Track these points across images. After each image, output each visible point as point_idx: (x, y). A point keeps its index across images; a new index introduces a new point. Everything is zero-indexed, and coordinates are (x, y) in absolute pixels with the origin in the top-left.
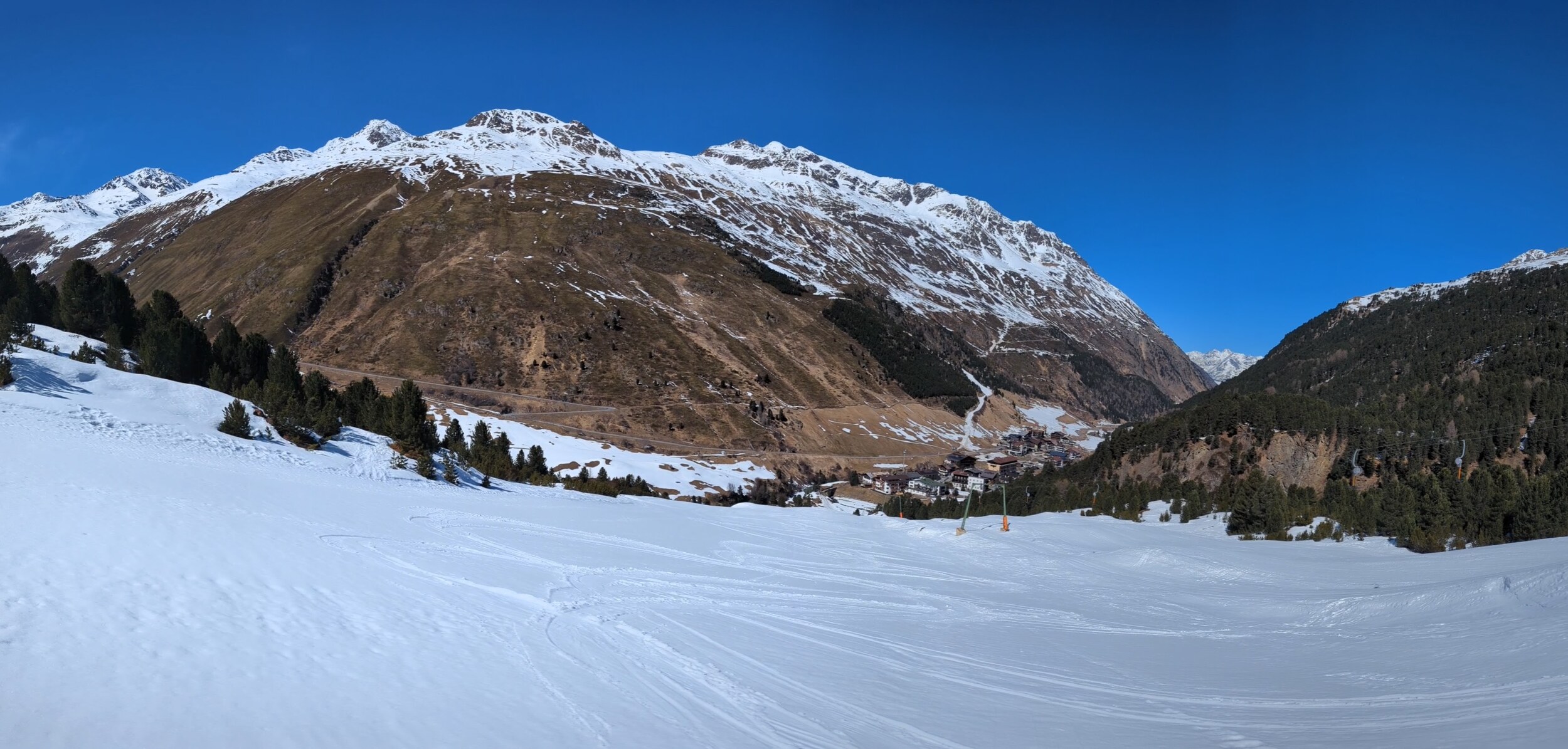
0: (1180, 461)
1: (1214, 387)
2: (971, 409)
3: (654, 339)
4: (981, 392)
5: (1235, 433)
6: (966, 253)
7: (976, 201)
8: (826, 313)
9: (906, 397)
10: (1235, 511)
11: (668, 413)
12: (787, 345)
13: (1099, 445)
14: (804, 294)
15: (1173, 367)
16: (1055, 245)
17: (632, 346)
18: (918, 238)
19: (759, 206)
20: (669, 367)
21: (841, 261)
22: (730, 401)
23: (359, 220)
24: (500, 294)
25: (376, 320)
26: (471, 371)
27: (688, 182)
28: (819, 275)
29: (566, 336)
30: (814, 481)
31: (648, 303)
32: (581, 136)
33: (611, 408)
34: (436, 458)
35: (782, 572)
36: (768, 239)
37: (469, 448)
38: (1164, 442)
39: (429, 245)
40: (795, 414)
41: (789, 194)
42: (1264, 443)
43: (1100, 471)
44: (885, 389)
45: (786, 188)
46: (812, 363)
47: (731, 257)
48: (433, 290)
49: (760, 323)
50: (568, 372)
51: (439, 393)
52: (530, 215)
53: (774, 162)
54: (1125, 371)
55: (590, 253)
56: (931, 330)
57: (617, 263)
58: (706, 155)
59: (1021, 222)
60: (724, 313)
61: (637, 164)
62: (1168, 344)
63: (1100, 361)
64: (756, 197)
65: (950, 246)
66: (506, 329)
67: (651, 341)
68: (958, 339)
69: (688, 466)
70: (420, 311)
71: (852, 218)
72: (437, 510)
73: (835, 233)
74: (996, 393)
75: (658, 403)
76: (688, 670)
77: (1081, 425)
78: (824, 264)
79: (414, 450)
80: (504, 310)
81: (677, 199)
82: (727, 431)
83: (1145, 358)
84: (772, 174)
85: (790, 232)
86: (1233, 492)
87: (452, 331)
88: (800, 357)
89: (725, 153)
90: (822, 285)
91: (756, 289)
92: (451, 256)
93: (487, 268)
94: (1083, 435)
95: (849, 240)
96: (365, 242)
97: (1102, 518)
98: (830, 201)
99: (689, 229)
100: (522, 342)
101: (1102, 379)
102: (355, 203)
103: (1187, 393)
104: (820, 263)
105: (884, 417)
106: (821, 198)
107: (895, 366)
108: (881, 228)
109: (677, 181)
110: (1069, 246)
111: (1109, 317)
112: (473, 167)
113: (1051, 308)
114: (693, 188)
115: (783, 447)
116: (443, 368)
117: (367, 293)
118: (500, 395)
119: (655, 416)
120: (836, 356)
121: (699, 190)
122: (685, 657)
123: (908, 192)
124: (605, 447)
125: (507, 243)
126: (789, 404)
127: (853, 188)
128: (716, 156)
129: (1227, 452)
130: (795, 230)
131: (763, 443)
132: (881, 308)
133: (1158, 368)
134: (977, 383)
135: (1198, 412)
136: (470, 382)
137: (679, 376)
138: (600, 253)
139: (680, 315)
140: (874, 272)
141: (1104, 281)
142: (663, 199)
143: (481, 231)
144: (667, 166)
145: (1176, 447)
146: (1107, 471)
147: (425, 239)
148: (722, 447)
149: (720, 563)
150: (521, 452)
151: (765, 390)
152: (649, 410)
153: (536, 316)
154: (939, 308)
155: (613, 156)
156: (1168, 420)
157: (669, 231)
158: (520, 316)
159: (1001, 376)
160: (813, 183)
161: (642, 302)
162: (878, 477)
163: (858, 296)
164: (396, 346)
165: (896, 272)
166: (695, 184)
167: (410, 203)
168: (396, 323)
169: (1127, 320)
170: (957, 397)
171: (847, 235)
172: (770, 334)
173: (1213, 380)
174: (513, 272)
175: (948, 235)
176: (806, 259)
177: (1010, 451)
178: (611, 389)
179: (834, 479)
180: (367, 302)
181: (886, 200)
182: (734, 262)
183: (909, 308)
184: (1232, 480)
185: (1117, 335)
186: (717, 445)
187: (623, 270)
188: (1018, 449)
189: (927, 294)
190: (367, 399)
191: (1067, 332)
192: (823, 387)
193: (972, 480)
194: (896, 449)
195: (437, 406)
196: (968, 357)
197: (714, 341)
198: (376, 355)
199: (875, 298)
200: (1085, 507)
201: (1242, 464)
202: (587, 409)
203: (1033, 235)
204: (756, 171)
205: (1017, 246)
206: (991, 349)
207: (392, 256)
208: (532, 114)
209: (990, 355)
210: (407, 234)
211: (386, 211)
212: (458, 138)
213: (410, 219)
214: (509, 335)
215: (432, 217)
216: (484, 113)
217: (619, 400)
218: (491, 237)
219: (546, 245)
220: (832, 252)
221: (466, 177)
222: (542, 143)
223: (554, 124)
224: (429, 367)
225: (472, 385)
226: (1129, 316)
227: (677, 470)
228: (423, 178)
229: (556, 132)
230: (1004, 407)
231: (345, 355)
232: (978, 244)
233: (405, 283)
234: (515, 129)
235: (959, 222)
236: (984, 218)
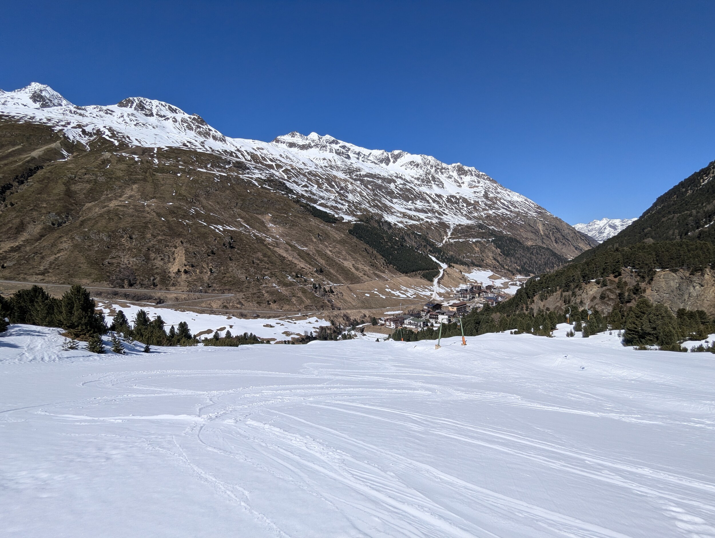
0: (577, 297)
1: (597, 245)
2: (436, 277)
3: (254, 252)
4: (441, 267)
5: (620, 274)
6: (424, 189)
7: (426, 156)
8: (350, 232)
9: (399, 273)
10: (628, 329)
11: (266, 295)
12: (331, 251)
13: (518, 291)
14: (337, 222)
15: (563, 236)
16: (475, 175)
17: (242, 258)
18: (396, 184)
19: (308, 173)
20: (265, 268)
21: (356, 202)
22: (302, 285)
23: (24, 164)
24: (151, 227)
25: (45, 243)
26: (131, 278)
27: (267, 159)
28: (344, 210)
29: (199, 253)
30: (352, 325)
31: (249, 232)
32: (200, 125)
33: (230, 295)
34: (104, 338)
35: (340, 378)
36: (315, 192)
37: (133, 328)
38: (563, 285)
39: (91, 190)
40: (338, 289)
41: (324, 165)
42: (647, 279)
43: (520, 307)
44: (386, 271)
45: (322, 161)
46: (345, 259)
47: (295, 204)
48: (97, 222)
49: (315, 240)
50: (202, 275)
51: (106, 295)
52: (169, 176)
53: (314, 145)
54: (529, 244)
55: (211, 202)
56: (408, 235)
57: (228, 208)
58: (276, 142)
59: (454, 165)
60: (294, 235)
61: (236, 147)
62: (558, 222)
63: (512, 240)
64: (306, 168)
65: (415, 186)
66: (156, 249)
67: (253, 254)
68: (425, 238)
69: (279, 323)
70: (86, 237)
71: (360, 177)
72: (107, 374)
73: (351, 186)
74: (450, 266)
75: (260, 289)
76: (294, 442)
77: (504, 280)
78: (347, 204)
79: (85, 334)
80: (155, 238)
81: (261, 170)
82: (301, 302)
83: (542, 234)
84: (314, 153)
85: (326, 187)
86: (624, 316)
87: (114, 251)
88: (338, 257)
89: (287, 141)
90: (347, 216)
91: (310, 221)
92: (111, 200)
93: (139, 209)
94: (506, 286)
95: (359, 190)
96: (30, 182)
97: (525, 335)
98: (347, 167)
99: (270, 188)
100: (169, 257)
101: (515, 250)
102: (18, 149)
103: (576, 252)
104: (344, 204)
105: (387, 286)
106: (341, 166)
107: (391, 257)
108: (375, 181)
109: (261, 158)
110: (484, 174)
111: (515, 212)
112: (125, 138)
113: (477, 213)
114: (270, 163)
115: (333, 307)
116: (109, 277)
117: (35, 222)
118: (155, 292)
119: (258, 297)
120: (358, 255)
121: (274, 164)
122: (292, 434)
123: (388, 157)
124: (229, 318)
125: (154, 194)
126: (335, 283)
127: (358, 159)
128: (281, 142)
129: (615, 288)
130: (329, 186)
131: (322, 306)
132: (380, 226)
133: (553, 239)
134: (438, 262)
135: (587, 264)
136: (131, 285)
137: (271, 273)
138: (218, 202)
139: (269, 238)
140: (374, 206)
141: (509, 190)
142: (253, 170)
143: (134, 185)
144: (254, 149)
145: (573, 288)
146: (525, 306)
147: (88, 186)
148: (299, 310)
149: (305, 376)
150: (173, 327)
151: (321, 277)
152: (254, 294)
153: (178, 241)
154: (412, 222)
155: (221, 141)
156: (564, 271)
157: (258, 189)
158: (166, 241)
159: (452, 256)
160: (336, 157)
161: (245, 231)
162: (387, 320)
163: (367, 220)
164: (65, 262)
165: (386, 205)
166: (271, 160)
167: (74, 157)
168: (65, 245)
169: (527, 213)
170: (427, 271)
171: (358, 186)
172: (320, 245)
173: (596, 241)
174: (159, 213)
175: (413, 179)
176: (336, 202)
177: (461, 299)
178: (230, 283)
179: (363, 322)
180: (34, 229)
181: (376, 164)
182: (297, 206)
183: (395, 224)
184: (622, 307)
185: (521, 223)
186: (296, 310)
187: (232, 213)
188: (466, 297)
189: (404, 215)
190: (37, 302)
191: (489, 225)
192: (352, 272)
193: (440, 317)
194: (395, 303)
195: (105, 303)
196: (431, 247)
197: (290, 252)
198: (46, 269)
199: (376, 221)
200: (513, 329)
201: (629, 295)
202: (216, 297)
203: (461, 172)
204: (304, 152)
205: (453, 179)
206: (444, 242)
207: (58, 196)
208: (166, 105)
209: (444, 245)
210: (72, 181)
211: (50, 161)
212: (111, 114)
213: (74, 170)
214: (159, 254)
215: (93, 170)
216: (131, 98)
217: (236, 290)
218: (141, 189)
219: (181, 196)
220: (350, 197)
221: (120, 144)
222: (174, 128)
223: (181, 115)
224: (96, 277)
225: (133, 287)
226: (529, 210)
227: (274, 327)
228: (84, 140)
229: (183, 121)
230: (455, 274)
231: (12, 269)
232: (430, 182)
233: (72, 216)
234: (154, 114)
235: (418, 171)
236: (432, 166)
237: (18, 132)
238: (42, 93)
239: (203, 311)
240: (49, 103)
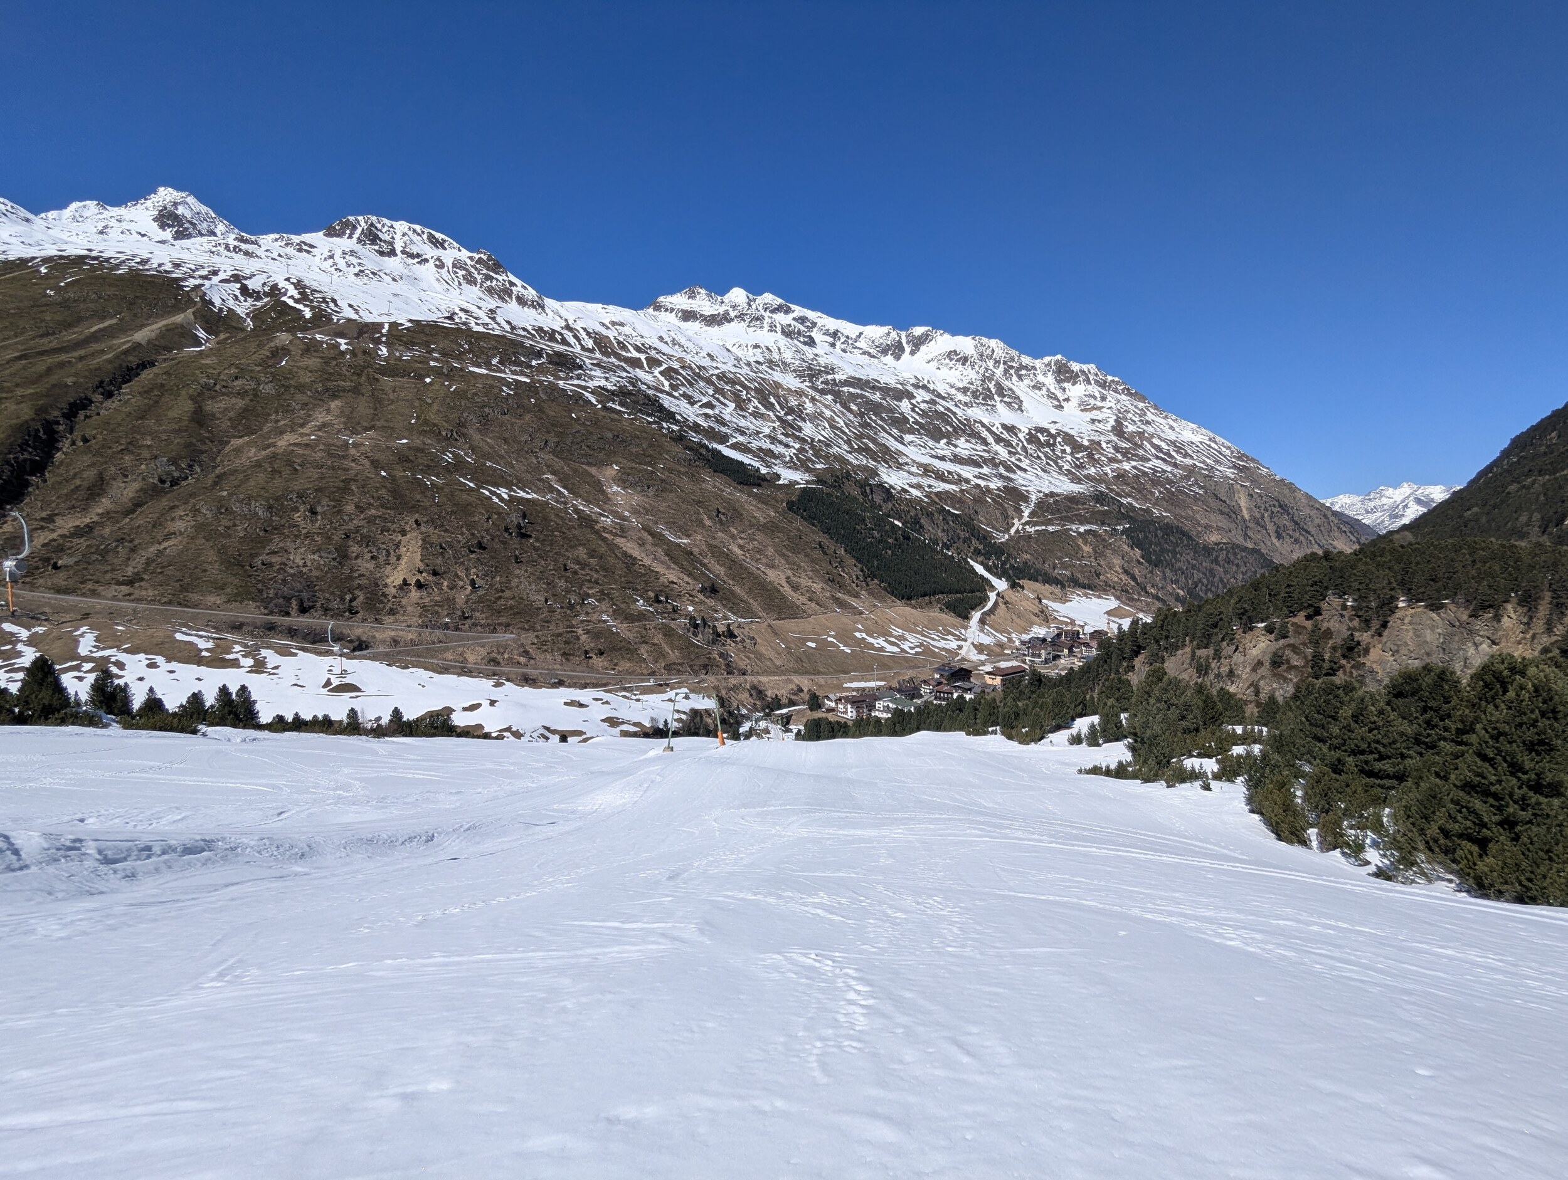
0: (1223, 660)
2: (978, 608)
3: (571, 547)
4: (992, 586)
5: (1319, 612)
6: (977, 413)
7: (985, 340)
8: (791, 506)
9: (890, 599)
11: (584, 638)
12: (741, 547)
14: (765, 484)
15: (1296, 523)
16: (1096, 382)
17: (542, 557)
18: (913, 401)
19: (718, 377)
20: (590, 581)
21: (819, 441)
22: (665, 618)
23: (117, 357)
24: (356, 490)
25: (141, 519)
26: (305, 595)
27: (630, 347)
28: (788, 458)
29: (451, 546)
30: (767, 708)
31: (565, 503)
32: (492, 274)
33: (509, 636)
36: (728, 418)
39: (245, 412)
40: (747, 629)
41: (755, 359)
42: (1375, 624)
44: (863, 592)
45: (751, 351)
46: (771, 566)
47: (673, 443)
48: (247, 478)
49: (708, 523)
50: (453, 592)
51: (250, 628)
52: (408, 383)
53: (736, 316)
54: (1212, 540)
55: (491, 438)
56: (929, 515)
57: (527, 452)
58: (655, 310)
59: (1047, 359)
60: (663, 512)
61: (565, 320)
62: (1286, 491)
63: (1168, 529)
64: (714, 365)
65: (956, 405)
66: (363, 537)
67: (567, 550)
68: (968, 523)
69: (602, 700)
70: (222, 508)
71: (832, 385)
73: (811, 405)
74: (1013, 586)
75: (573, 626)
78: (796, 446)
80: (362, 512)
81: (610, 370)
82: (659, 654)
83: (1247, 516)
84: (735, 333)
85: (756, 407)
87: (277, 539)
88: (757, 560)
89: (677, 307)
90: (789, 471)
91: (704, 481)
92: (282, 433)
93: (337, 453)
95: (828, 413)
96: (125, 394)
98: (804, 364)
99: (622, 409)
100: (388, 554)
101: (1174, 553)
102: (110, 326)
104: (791, 444)
105: (860, 626)
106: (793, 361)
107: (876, 563)
108: (867, 394)
109: (616, 345)
110: (1116, 379)
111: (1184, 467)
112: (327, 303)
113: (1095, 467)
114: (635, 354)
115: (730, 669)
116: (261, 591)
117: (126, 476)
118: (351, 626)
119: (567, 642)
120: (802, 556)
121: (643, 357)
123: (900, 342)
124: (498, 685)
125: (373, 420)
126: (740, 618)
127: (833, 345)
128: (666, 310)
129: (1304, 644)
130: (763, 405)
131: (705, 666)
132: (864, 493)
133: (1271, 528)
134: (987, 575)
136: (303, 610)
137: (602, 592)
138: (505, 439)
139: (607, 517)
140: (860, 450)
141: (1174, 417)
142: (591, 370)
143: (333, 401)
144: (604, 325)
145: (1217, 641)
147: (240, 403)
148: (653, 673)
151: (710, 602)
152: (560, 635)
153: (409, 520)
154: (942, 486)
155: (534, 307)
157: (596, 412)
158: (385, 520)
159: (1025, 563)
160: (783, 341)
161: (557, 501)
162: (840, 699)
163: (835, 481)
164: (177, 559)
165: (887, 447)
166: (638, 349)
167: (218, 343)
168: (179, 525)
169: (1213, 468)
170: (959, 595)
171: (826, 406)
172: (720, 534)
174: (377, 461)
175: (953, 391)
176: (773, 439)
177: (1028, 658)
178: (511, 612)
179: (792, 703)
180: (124, 491)
181: (873, 357)
182: (678, 449)
183: (902, 491)
185: (1197, 490)
186: (645, 672)
187: (535, 462)
188: (1039, 656)
189: (927, 470)
191: (1121, 496)
192: (783, 595)
194: (884, 663)
195: (246, 646)
196: (980, 544)
197: (648, 547)
198: (137, 574)
199: (857, 483)
201: (1332, 660)
202: (477, 639)
203: (1064, 374)
204: (714, 330)
205: (1044, 392)
206: (1013, 531)
207: (176, 423)
208: (423, 232)
209: (1011, 538)
210: (208, 391)
211: (170, 350)
212: (309, 252)
213: (214, 369)
214: (367, 546)
215: (252, 371)
216: (351, 218)
217: (521, 625)
218: (347, 411)
219: (428, 426)
220: (808, 429)
221: (314, 316)
222: (438, 280)
223: (454, 253)
224: (235, 591)
225: (307, 615)
226: (1217, 461)
227: (587, 706)
228: (243, 308)
229: (457, 265)
230: (1024, 603)
231: (71, 572)
232: (992, 398)
233: (200, 466)
234: (398, 252)
235: (965, 373)
236: (997, 362)
237: (111, 291)
238: (177, 209)
239: (446, 669)
240: (191, 230)
